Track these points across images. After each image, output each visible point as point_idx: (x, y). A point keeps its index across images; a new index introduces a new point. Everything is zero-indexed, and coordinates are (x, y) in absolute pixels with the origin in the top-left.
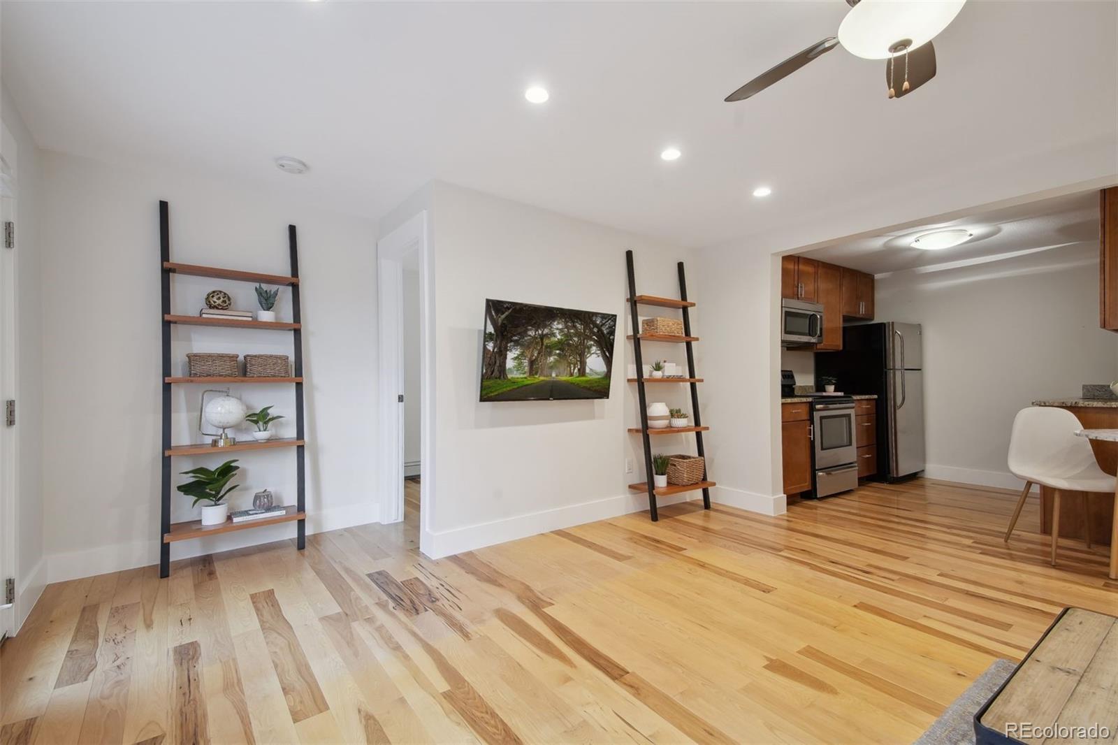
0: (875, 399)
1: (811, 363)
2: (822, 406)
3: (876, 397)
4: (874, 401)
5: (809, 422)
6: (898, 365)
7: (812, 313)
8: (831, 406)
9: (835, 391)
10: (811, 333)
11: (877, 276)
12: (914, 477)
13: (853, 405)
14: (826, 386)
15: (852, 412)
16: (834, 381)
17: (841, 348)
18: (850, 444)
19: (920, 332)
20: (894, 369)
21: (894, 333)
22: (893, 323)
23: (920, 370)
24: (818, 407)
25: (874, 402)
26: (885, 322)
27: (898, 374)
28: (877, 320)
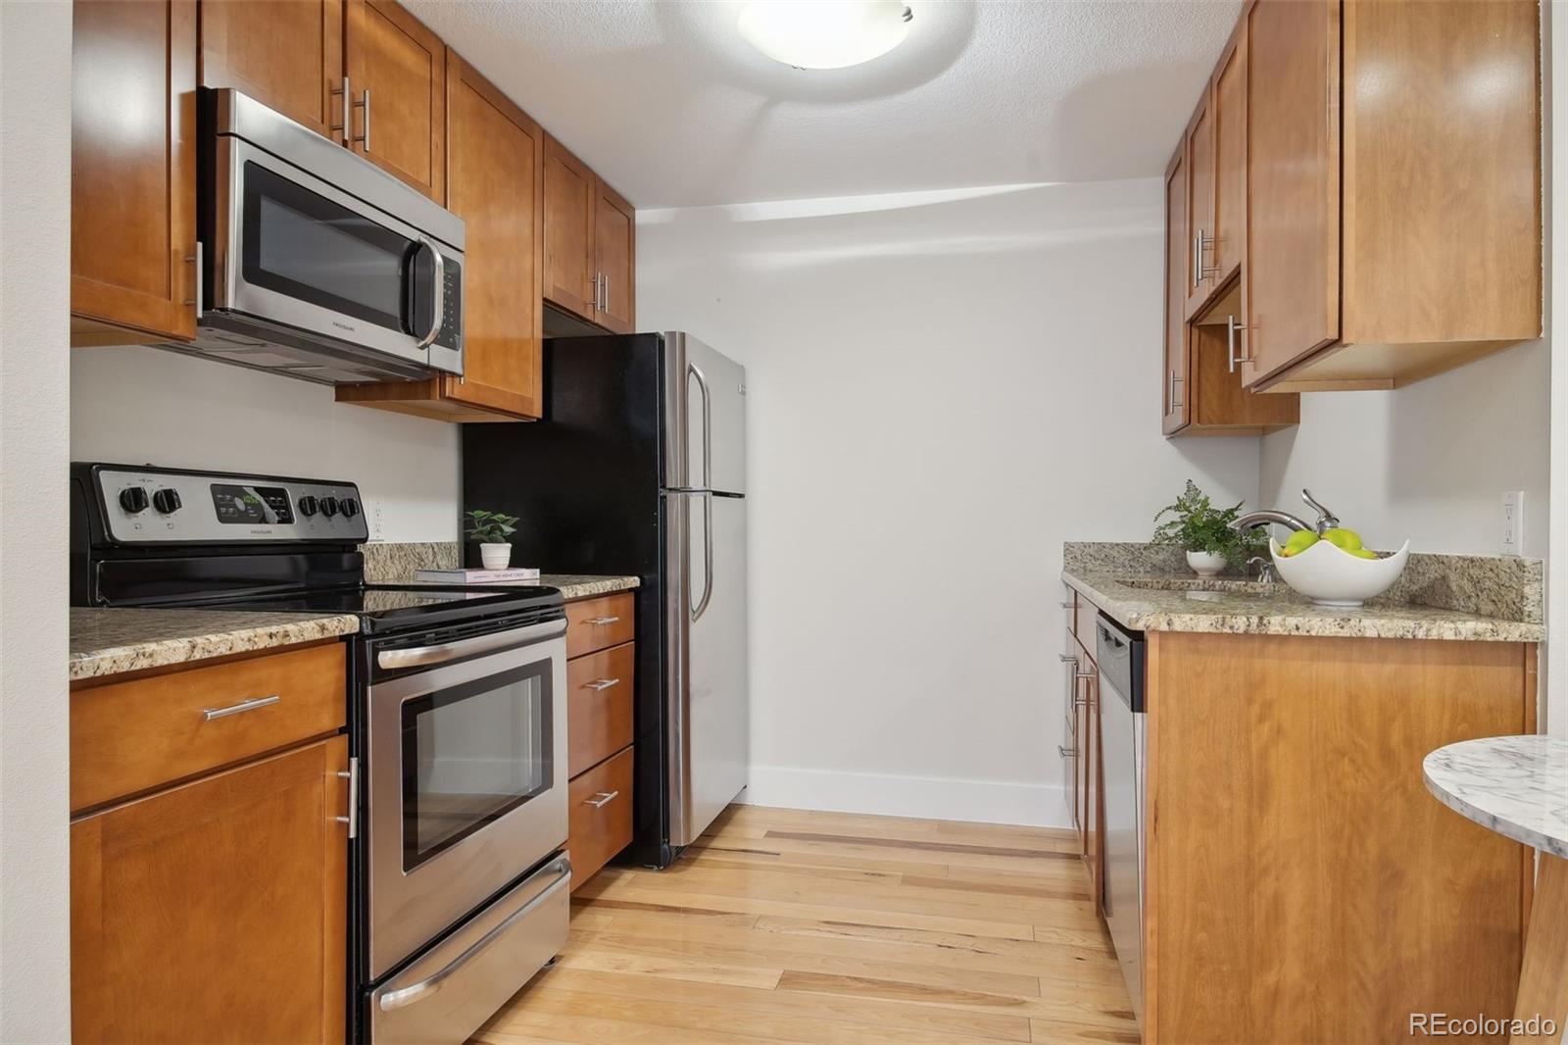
0: (630, 590)
1: (445, 460)
2: (418, 651)
3: (634, 581)
4: (631, 598)
5: (340, 744)
6: (695, 481)
7: (415, 236)
8: (458, 647)
9: (515, 563)
10: (410, 319)
11: (643, 216)
12: (729, 813)
13: (558, 625)
14: (482, 545)
15: (556, 652)
16: (508, 530)
17: (537, 412)
18: (547, 782)
19: (744, 387)
20: (685, 490)
21: (687, 371)
22: (683, 335)
23: (741, 496)
24: (389, 659)
25: (629, 601)
26: (661, 330)
27: (696, 503)
28: (642, 327)
